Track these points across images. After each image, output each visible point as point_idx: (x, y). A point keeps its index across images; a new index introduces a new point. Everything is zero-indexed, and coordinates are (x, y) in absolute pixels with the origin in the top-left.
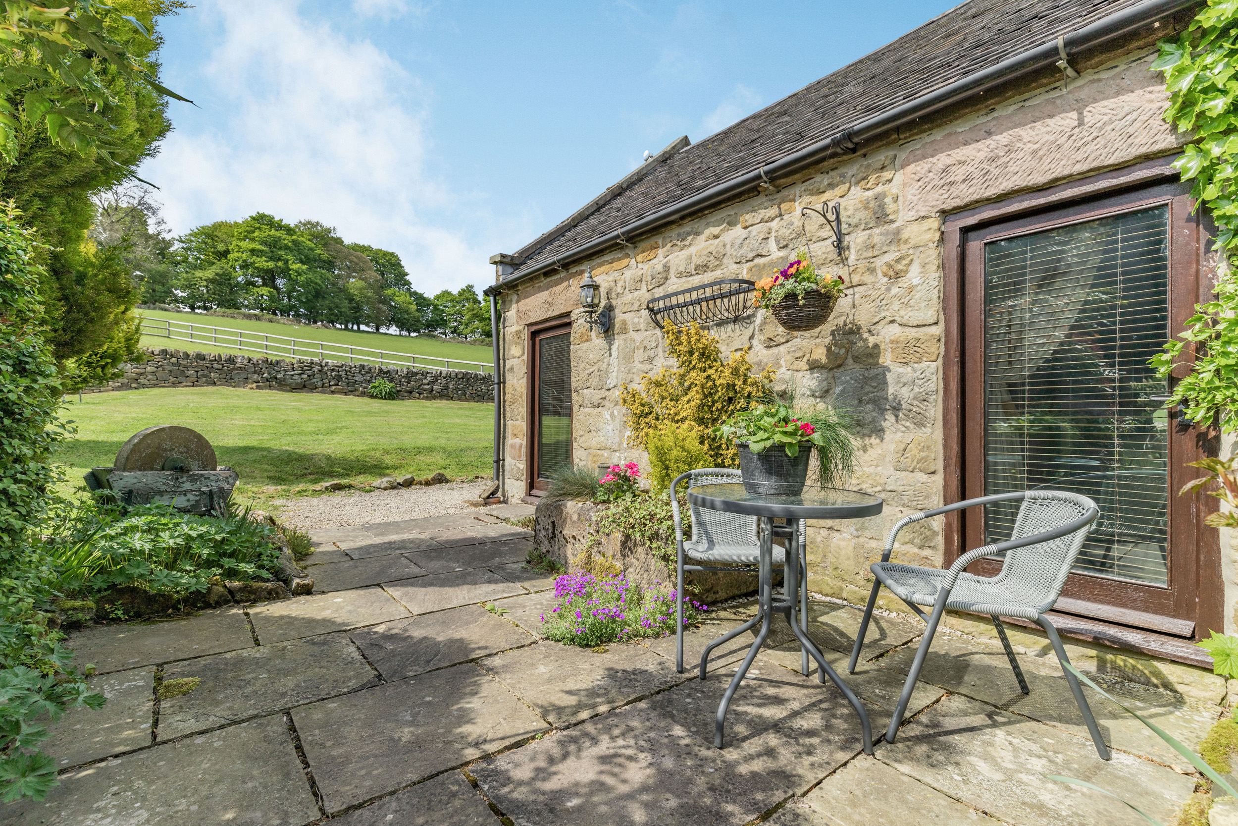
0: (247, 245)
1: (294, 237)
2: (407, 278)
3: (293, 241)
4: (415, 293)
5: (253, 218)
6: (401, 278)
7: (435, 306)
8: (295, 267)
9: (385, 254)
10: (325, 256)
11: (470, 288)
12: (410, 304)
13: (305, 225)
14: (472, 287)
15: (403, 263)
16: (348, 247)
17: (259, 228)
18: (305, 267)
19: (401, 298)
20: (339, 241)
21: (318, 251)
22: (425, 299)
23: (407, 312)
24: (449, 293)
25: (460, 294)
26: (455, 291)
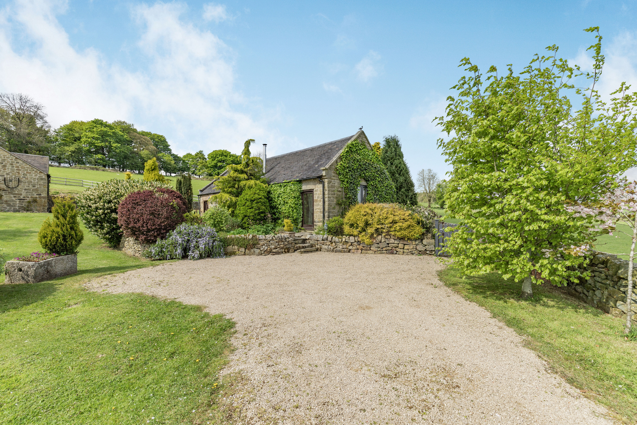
0: (89, 134)
1: (113, 131)
2: (169, 147)
3: (113, 132)
4: (174, 155)
5: (93, 122)
6: (166, 148)
7: (184, 161)
8: (114, 145)
9: (158, 136)
10: (128, 139)
11: (201, 152)
12: (171, 160)
13: (117, 123)
15: (167, 140)
16: (139, 133)
17: (96, 127)
18: (119, 145)
19: (166, 158)
20: (135, 131)
21: (125, 137)
22: (178, 157)
23: (170, 164)
24: (191, 155)
25: (196, 155)
26: (194, 153)
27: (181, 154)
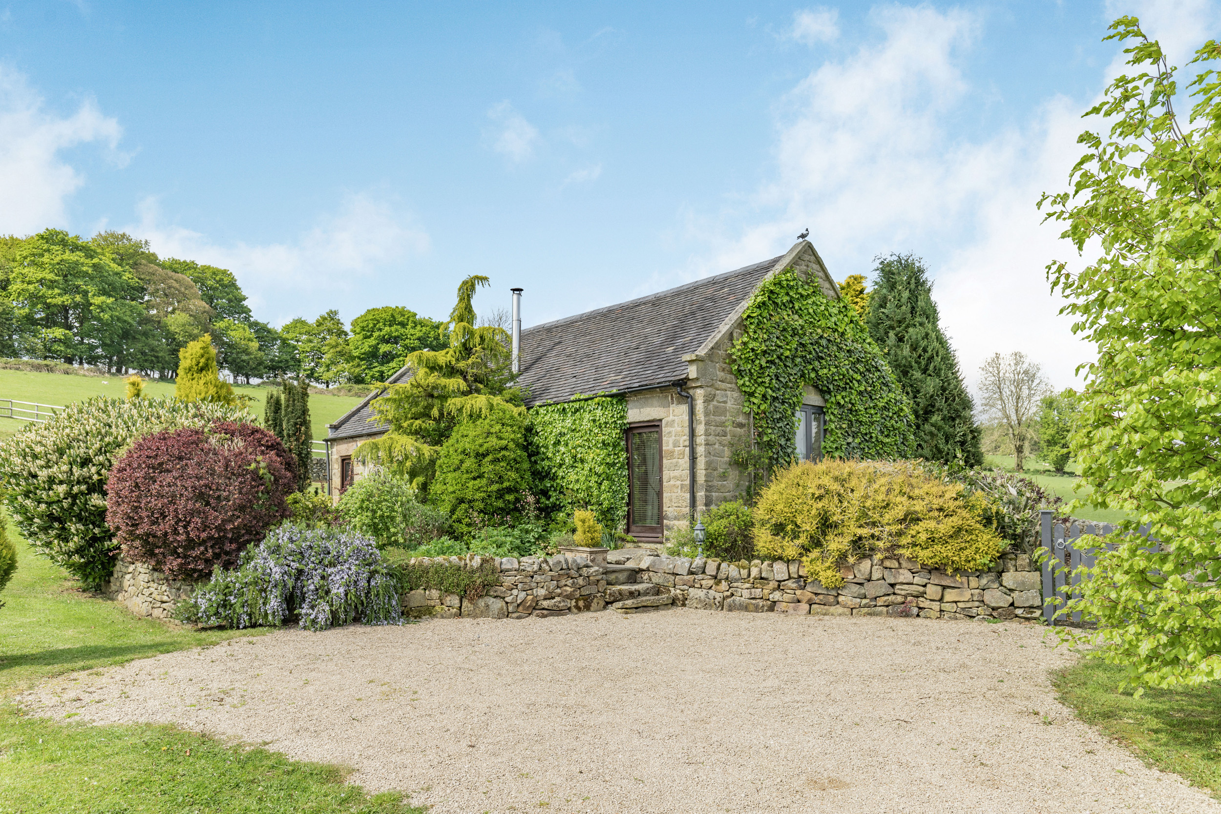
0: (33, 273)
1: (95, 260)
2: (245, 303)
3: (94, 265)
4: (256, 324)
5: (42, 237)
6: (237, 305)
7: (284, 341)
8: (98, 300)
9: (215, 272)
10: (135, 282)
11: (332, 316)
12: (250, 340)
13: (105, 240)
14: (336, 313)
15: (239, 283)
16: (163, 266)
17: (48, 251)
18: (110, 300)
19: (238, 333)
20: (152, 259)
21: (126, 276)
22: (269, 331)
23: (246, 352)
24: (304, 323)
25: (319, 324)
26: (312, 319)
27: (277, 324)
